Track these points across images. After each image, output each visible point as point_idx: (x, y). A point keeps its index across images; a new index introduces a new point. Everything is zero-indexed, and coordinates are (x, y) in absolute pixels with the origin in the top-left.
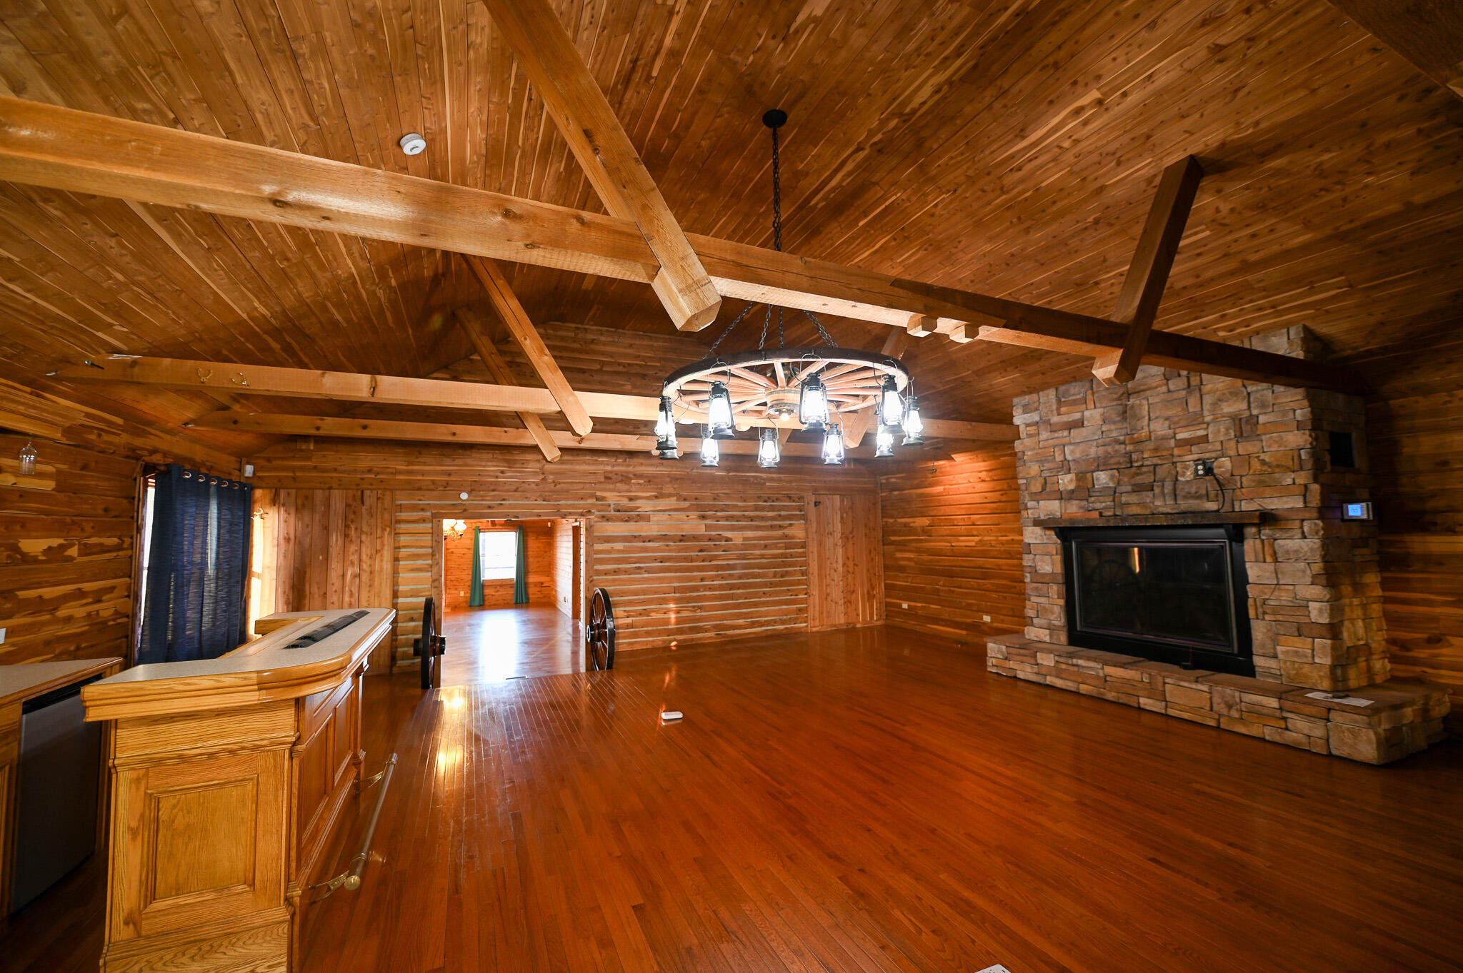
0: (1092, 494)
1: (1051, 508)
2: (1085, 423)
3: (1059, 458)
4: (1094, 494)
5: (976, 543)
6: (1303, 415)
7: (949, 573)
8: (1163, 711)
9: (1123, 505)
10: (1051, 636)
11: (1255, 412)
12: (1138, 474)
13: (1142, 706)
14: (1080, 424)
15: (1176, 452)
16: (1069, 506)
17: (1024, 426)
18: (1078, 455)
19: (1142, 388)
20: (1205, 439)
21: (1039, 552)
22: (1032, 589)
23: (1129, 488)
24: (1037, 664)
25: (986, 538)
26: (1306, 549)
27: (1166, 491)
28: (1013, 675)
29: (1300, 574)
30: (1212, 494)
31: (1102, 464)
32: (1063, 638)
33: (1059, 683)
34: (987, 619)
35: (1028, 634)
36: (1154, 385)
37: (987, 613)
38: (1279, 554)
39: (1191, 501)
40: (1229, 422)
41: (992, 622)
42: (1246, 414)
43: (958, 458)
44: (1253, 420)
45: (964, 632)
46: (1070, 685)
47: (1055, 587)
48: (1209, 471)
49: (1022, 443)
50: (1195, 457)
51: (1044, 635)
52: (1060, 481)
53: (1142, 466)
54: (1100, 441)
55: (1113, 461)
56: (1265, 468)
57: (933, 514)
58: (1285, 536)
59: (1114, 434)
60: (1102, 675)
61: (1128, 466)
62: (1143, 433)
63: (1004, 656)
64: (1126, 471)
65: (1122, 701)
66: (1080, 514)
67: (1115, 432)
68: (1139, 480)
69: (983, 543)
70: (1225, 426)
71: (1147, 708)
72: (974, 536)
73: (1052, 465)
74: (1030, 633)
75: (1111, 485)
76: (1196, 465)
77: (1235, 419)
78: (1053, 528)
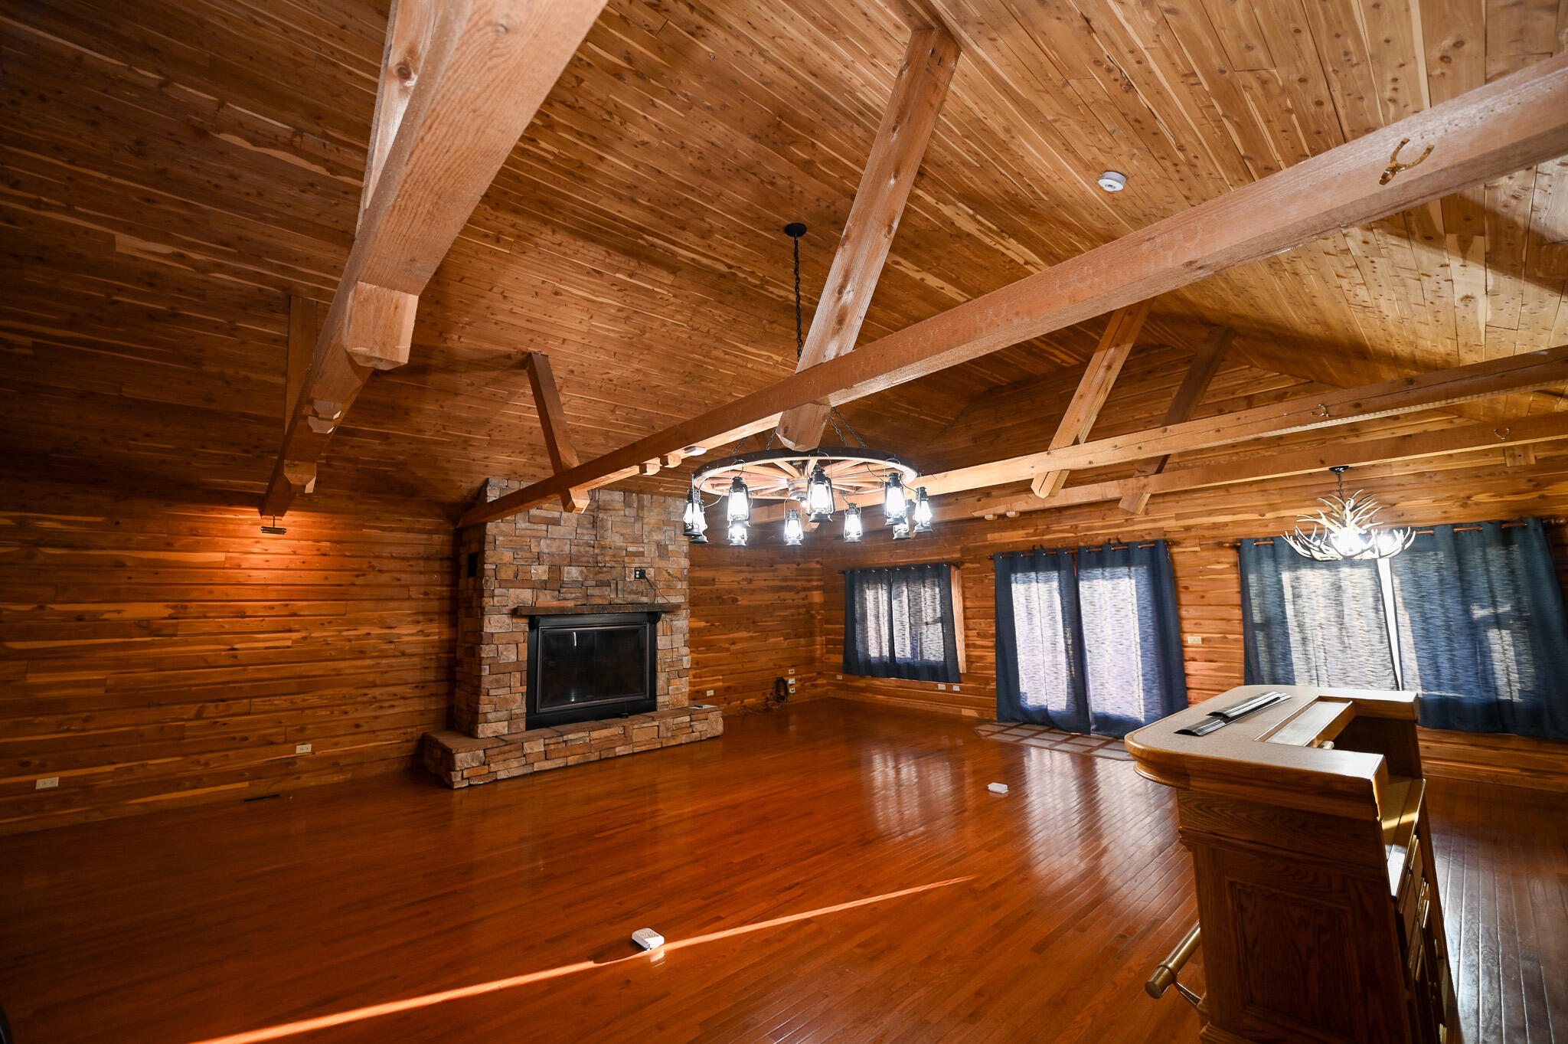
0: (563, 586)
1: (526, 596)
2: (562, 522)
3: (534, 549)
4: (565, 586)
5: (294, 642)
6: (687, 550)
7: (220, 695)
8: (631, 752)
9: (590, 596)
10: (509, 727)
11: (667, 543)
12: (600, 573)
13: (616, 755)
14: (556, 522)
15: (626, 559)
16: (541, 595)
18: (554, 550)
19: (610, 507)
20: (642, 554)
21: (504, 642)
22: (491, 682)
23: (594, 583)
24: (524, 755)
25: (314, 635)
26: (685, 627)
27: (619, 588)
28: (492, 779)
29: (680, 641)
30: (645, 592)
31: (572, 561)
32: (523, 725)
33: (547, 765)
34: (304, 749)
35: (482, 732)
36: (617, 508)
37: (304, 742)
38: (674, 630)
39: (632, 596)
41: (313, 752)
42: (663, 543)
44: (666, 546)
45: (246, 784)
46: (560, 763)
47: (517, 676)
48: (642, 574)
50: (637, 565)
51: (502, 728)
52: (533, 571)
53: (604, 567)
54: (574, 541)
55: (584, 559)
56: (670, 578)
57: (185, 597)
58: (677, 619)
60: (588, 741)
61: (594, 566)
62: (608, 542)
63: (480, 762)
64: (592, 569)
65: (603, 757)
66: (555, 603)
67: (588, 537)
68: (601, 577)
69: (309, 640)
70: (654, 547)
71: (621, 754)
72: (290, 631)
73: (528, 555)
74: (485, 730)
75: (580, 579)
76: (635, 571)
77: (659, 545)
78: (526, 616)
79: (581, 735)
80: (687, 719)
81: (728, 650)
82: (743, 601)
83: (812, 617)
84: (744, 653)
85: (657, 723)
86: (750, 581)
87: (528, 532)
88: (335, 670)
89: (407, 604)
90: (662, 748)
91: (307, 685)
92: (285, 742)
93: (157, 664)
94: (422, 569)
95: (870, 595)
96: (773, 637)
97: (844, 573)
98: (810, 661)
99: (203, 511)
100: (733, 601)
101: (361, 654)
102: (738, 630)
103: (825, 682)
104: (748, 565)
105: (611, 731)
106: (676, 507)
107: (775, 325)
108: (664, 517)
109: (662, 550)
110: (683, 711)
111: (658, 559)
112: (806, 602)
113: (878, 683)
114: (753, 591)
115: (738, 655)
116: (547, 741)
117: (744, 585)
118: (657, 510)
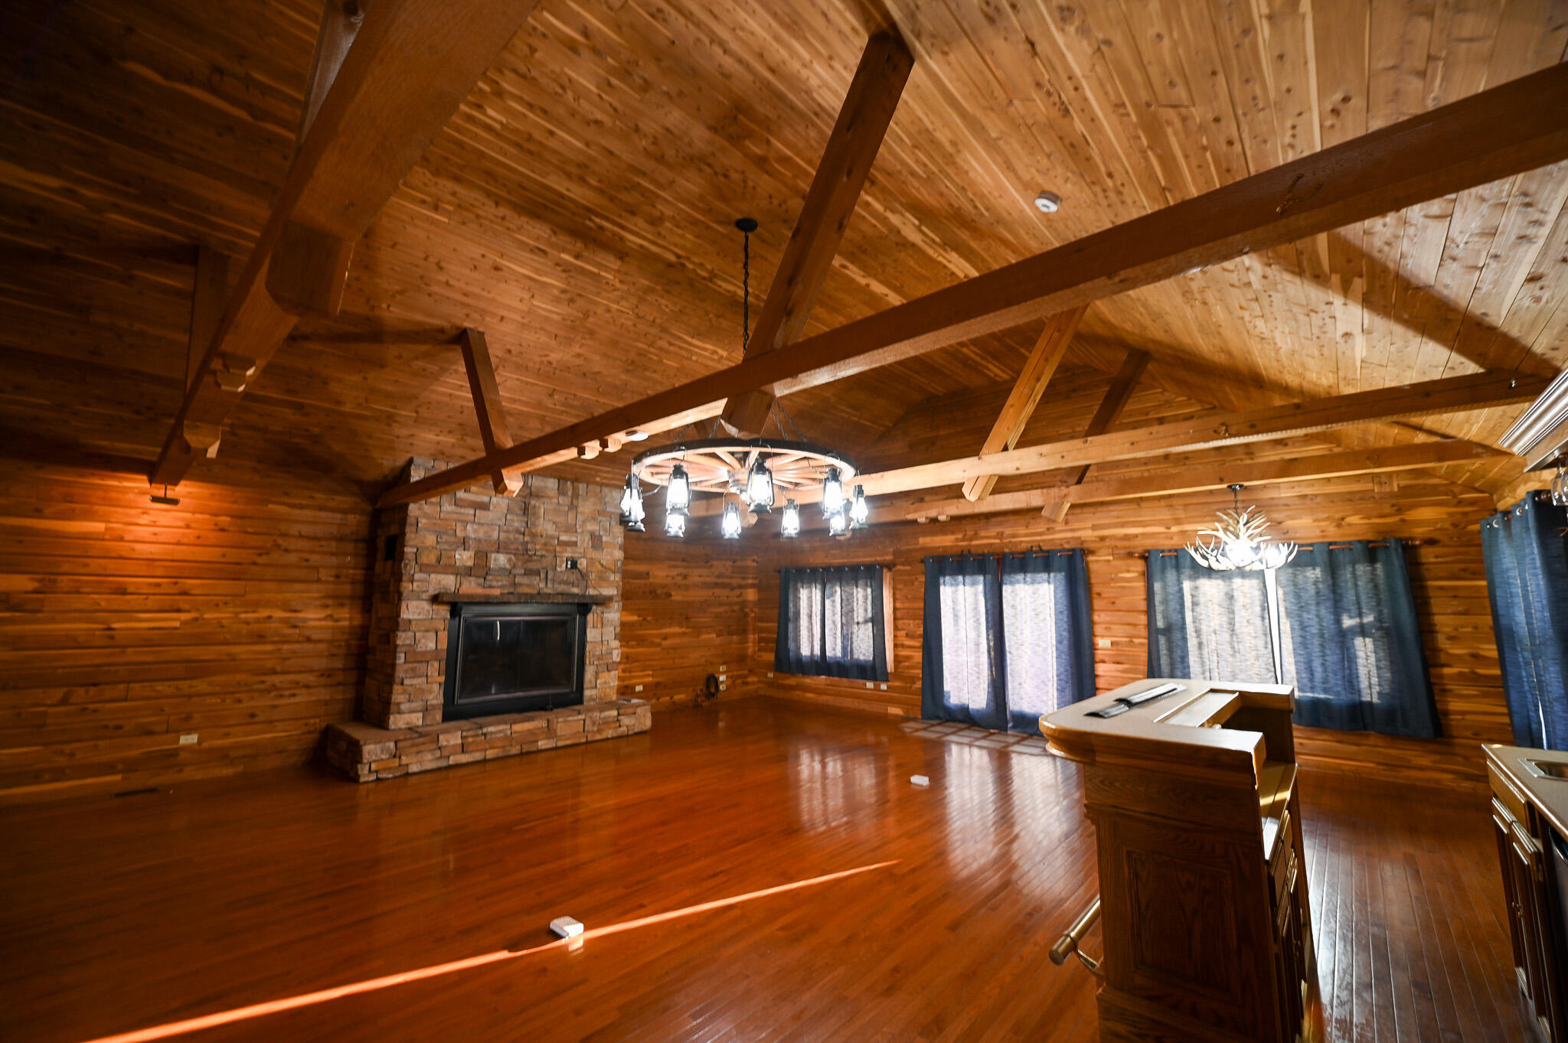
0: (489, 573)
1: (448, 582)
2: (491, 507)
3: (460, 534)
4: (492, 573)
5: (183, 623)
6: (622, 542)
7: (92, 679)
8: (554, 746)
9: (518, 585)
10: (424, 718)
11: (602, 533)
12: (529, 561)
13: (539, 748)
14: (485, 507)
15: (558, 548)
16: (465, 582)
18: (481, 535)
19: (543, 494)
20: (575, 544)
21: (422, 629)
22: (406, 671)
23: (523, 571)
24: (440, 748)
25: (207, 616)
26: (616, 620)
27: (549, 577)
28: (403, 772)
29: (611, 634)
30: (576, 582)
31: (500, 547)
32: (439, 716)
33: (464, 758)
34: (189, 739)
35: (394, 723)
37: (189, 732)
38: (604, 622)
39: (562, 586)
40: (589, 536)
41: (199, 742)
42: (597, 533)
44: (600, 537)
45: (118, 777)
46: (478, 756)
47: (435, 665)
48: (574, 565)
50: (569, 555)
51: (417, 719)
52: (457, 557)
53: (534, 555)
54: (504, 527)
55: (512, 547)
56: (603, 569)
57: (53, 570)
58: (608, 611)
59: (516, 524)
60: (509, 733)
61: (524, 554)
62: (539, 529)
63: (390, 754)
64: (521, 557)
65: (524, 751)
66: (480, 591)
67: (517, 523)
68: (530, 565)
69: (200, 622)
70: (587, 538)
71: (543, 748)
72: (179, 611)
73: (452, 539)
74: (397, 722)
75: (508, 566)
76: (567, 561)
77: (592, 535)
78: (447, 603)
79: (501, 727)
80: (615, 713)
81: (659, 645)
82: (677, 597)
83: (746, 615)
84: (674, 648)
85: (583, 717)
86: (685, 577)
87: (454, 516)
88: (229, 654)
89: (315, 587)
90: (587, 743)
91: (197, 669)
92: (167, 732)
94: (334, 550)
95: (804, 593)
96: (706, 633)
97: (779, 572)
98: (742, 659)
99: (81, 476)
100: (666, 596)
102: (670, 626)
103: (756, 679)
104: (684, 560)
105: (535, 724)
106: (613, 498)
107: (721, 320)
108: (599, 507)
109: (596, 541)
110: (611, 705)
111: (590, 550)
112: (740, 599)
113: (808, 681)
114: (687, 587)
115: (670, 651)
116: (464, 734)
117: (679, 580)
118: (592, 500)
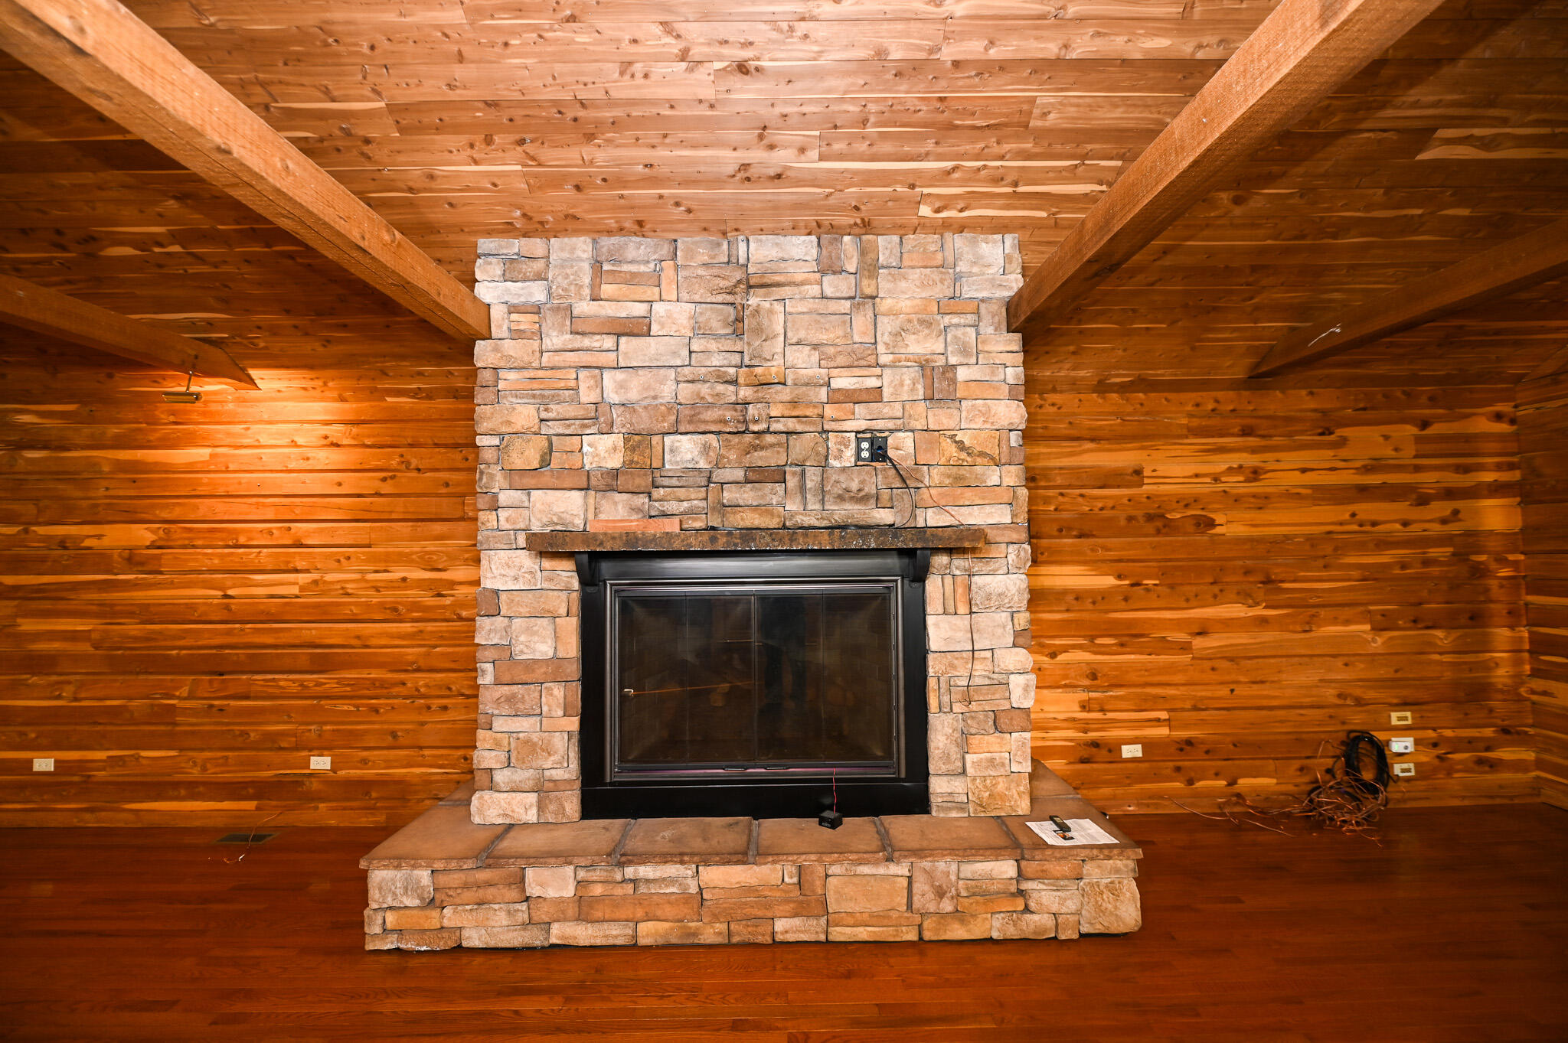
0: (659, 481)
1: (569, 506)
2: (655, 327)
3: (588, 395)
4: (666, 482)
5: (302, 589)
6: (1017, 378)
8: (822, 938)
9: (723, 507)
10: (541, 807)
11: (953, 360)
12: (756, 448)
13: (779, 938)
14: (639, 328)
15: (829, 411)
16: (605, 505)
17: (504, 308)
18: (633, 395)
19: (778, 278)
20: (875, 395)
21: (524, 611)
22: (497, 702)
23: (739, 474)
24: (527, 899)
25: (329, 577)
26: (1013, 590)
27: (809, 484)
28: (451, 944)
29: (1000, 631)
30: (885, 494)
31: (682, 420)
32: (572, 805)
33: (585, 933)
34: (320, 763)
35: (480, 812)
36: (799, 278)
37: (321, 749)
38: (978, 599)
39: (848, 506)
40: (914, 372)
41: (334, 770)
42: (940, 361)
43: (268, 380)
44: (949, 373)
45: (250, 805)
47: (558, 691)
48: (879, 452)
49: (496, 349)
50: (862, 425)
51: (524, 808)
52: (586, 449)
53: (767, 431)
54: (687, 370)
55: (709, 415)
56: (963, 455)
57: (165, 515)
58: (986, 569)
59: (716, 360)
60: (694, 890)
61: (740, 429)
62: (774, 367)
63: (422, 899)
64: (735, 439)
65: (735, 940)
66: (635, 524)
67: (718, 356)
68: (759, 458)
69: (321, 587)
70: (911, 374)
71: (790, 937)
72: (296, 571)
73: (569, 410)
74: (488, 808)
75: (702, 464)
76: (859, 441)
77: (924, 366)
78: (570, 555)
79: (672, 870)
80: (1006, 868)
81: (1185, 648)
82: (1231, 526)
83: (1479, 572)
84: (1235, 657)
85: (901, 869)
86: (1255, 474)
87: (572, 357)
88: (358, 637)
90: (925, 943)
91: (324, 661)
92: (296, 749)
93: (146, 613)
96: (1335, 621)
98: (1470, 693)
100: (1198, 525)
101: (395, 614)
102: (1216, 600)
103: (1530, 755)
104: (1246, 432)
105: (764, 870)
106: (978, 260)
108: (942, 291)
109: (938, 382)
110: (1003, 837)
111: (923, 406)
112: (1454, 528)
114: (1263, 501)
115: (1216, 663)
116: (582, 874)
117: (1235, 484)
118: (915, 275)
